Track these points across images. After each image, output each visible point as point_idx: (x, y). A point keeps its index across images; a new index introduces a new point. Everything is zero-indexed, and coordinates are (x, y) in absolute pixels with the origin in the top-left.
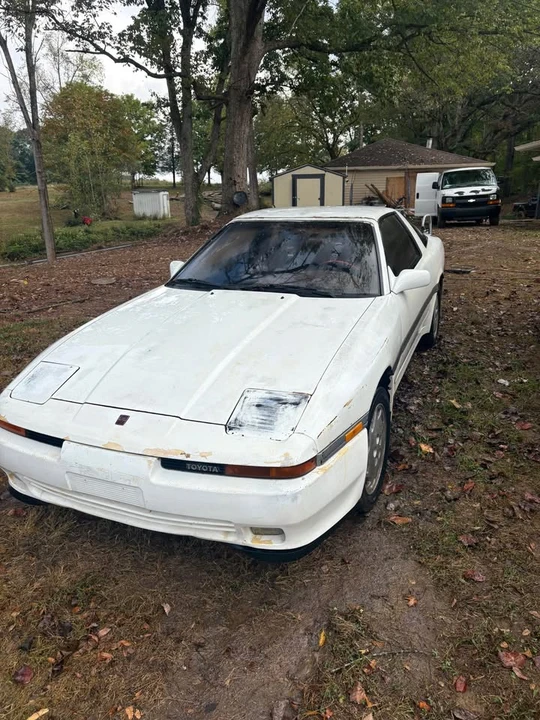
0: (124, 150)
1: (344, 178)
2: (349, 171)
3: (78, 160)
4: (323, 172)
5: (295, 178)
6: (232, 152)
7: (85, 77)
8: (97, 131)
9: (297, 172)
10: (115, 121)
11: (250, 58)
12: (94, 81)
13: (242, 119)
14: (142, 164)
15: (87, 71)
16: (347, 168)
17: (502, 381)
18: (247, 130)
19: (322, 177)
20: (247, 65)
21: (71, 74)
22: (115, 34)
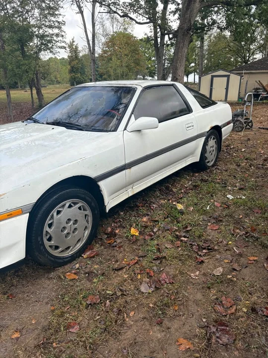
0: (138, 64)
1: (241, 77)
2: (245, 73)
3: (115, 70)
4: (229, 74)
5: (213, 77)
6: (177, 63)
7: (125, 29)
8: (125, 55)
9: (214, 74)
10: (135, 50)
11: (191, 12)
12: (129, 31)
13: (184, 44)
14: (148, 72)
15: (126, 26)
16: (244, 72)
17: (229, 196)
18: (186, 51)
19: (228, 76)
20: (188, 15)
21: (119, 28)
22: (121, 3)
